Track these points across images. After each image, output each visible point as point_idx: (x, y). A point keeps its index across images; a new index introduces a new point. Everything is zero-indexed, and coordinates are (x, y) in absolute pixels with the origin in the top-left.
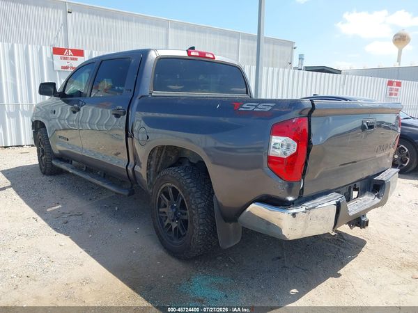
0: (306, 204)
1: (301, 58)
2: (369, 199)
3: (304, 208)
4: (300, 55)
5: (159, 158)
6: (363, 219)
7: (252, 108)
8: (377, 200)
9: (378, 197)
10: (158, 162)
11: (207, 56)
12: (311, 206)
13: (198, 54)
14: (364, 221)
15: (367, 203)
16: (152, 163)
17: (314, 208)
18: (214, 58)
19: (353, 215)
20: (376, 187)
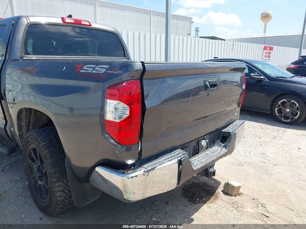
0: (145, 166)
1: (197, 30)
2: (217, 149)
3: (143, 170)
4: (196, 28)
5: (29, 119)
6: (211, 170)
7: (90, 70)
8: (224, 150)
9: (226, 148)
10: (29, 122)
11: (83, 23)
12: (150, 168)
13: (73, 22)
14: (211, 172)
15: (214, 154)
16: (22, 124)
17: (153, 169)
18: (90, 25)
19: (199, 169)
20: (224, 138)
